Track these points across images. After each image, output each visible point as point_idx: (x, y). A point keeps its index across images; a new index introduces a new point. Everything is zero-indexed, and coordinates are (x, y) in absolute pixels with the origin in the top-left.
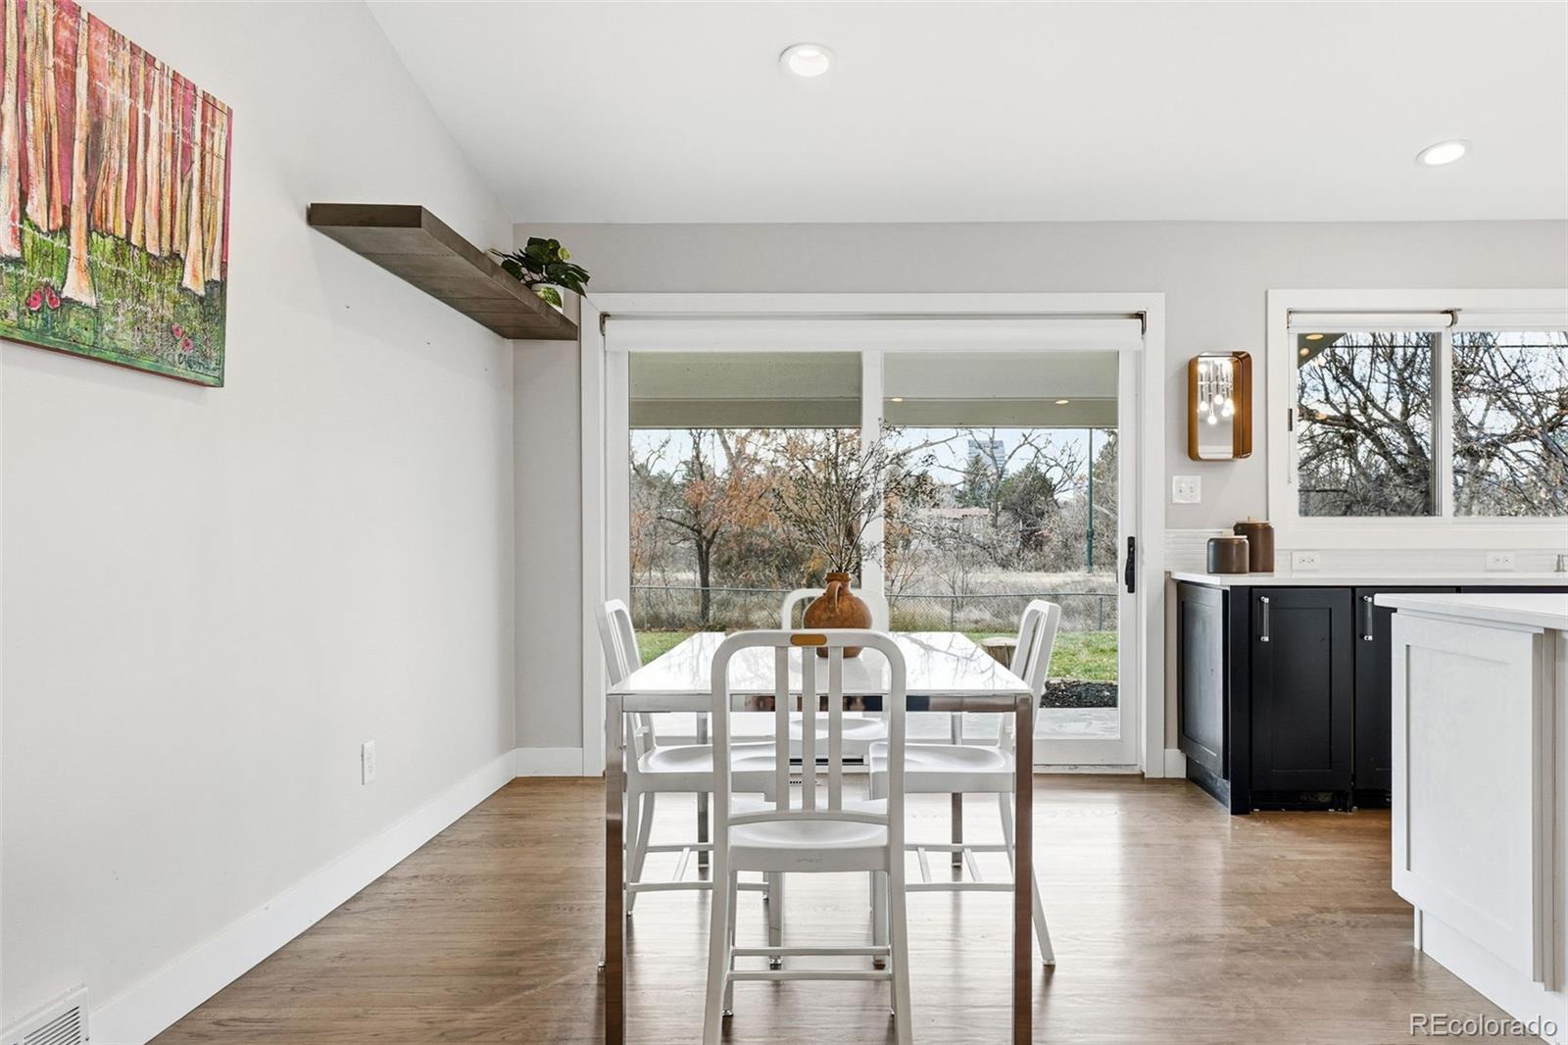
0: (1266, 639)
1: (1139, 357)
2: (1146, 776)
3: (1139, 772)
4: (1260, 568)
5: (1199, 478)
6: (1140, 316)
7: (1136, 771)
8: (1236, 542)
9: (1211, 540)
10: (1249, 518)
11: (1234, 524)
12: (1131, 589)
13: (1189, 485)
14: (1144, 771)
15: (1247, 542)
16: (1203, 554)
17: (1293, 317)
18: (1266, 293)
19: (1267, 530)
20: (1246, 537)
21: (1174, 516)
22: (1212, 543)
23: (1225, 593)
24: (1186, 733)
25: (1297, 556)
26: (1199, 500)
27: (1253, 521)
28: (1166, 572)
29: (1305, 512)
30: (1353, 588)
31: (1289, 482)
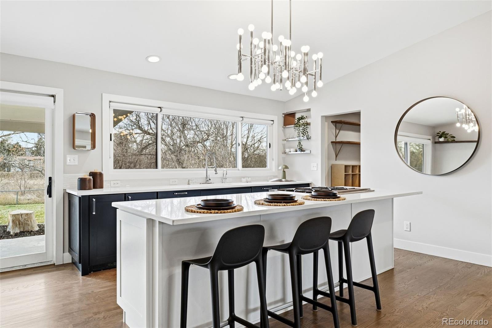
0: (94, 213)
1: (53, 112)
2: (55, 265)
3: (53, 263)
4: (98, 187)
5: (77, 156)
6: (53, 96)
7: (52, 263)
8: (88, 179)
9: (79, 178)
10: (95, 170)
11: (90, 172)
12: (50, 196)
13: (73, 159)
14: (55, 263)
15: (92, 179)
16: (76, 183)
17: (111, 103)
18: (102, 94)
19: (101, 175)
20: (92, 177)
21: (67, 169)
22: (79, 179)
23: (80, 198)
24: (71, 247)
25: (112, 182)
26: (77, 163)
27: (96, 171)
28: (64, 190)
29: (115, 168)
30: (125, 194)
31: (110, 158)
